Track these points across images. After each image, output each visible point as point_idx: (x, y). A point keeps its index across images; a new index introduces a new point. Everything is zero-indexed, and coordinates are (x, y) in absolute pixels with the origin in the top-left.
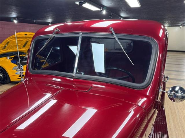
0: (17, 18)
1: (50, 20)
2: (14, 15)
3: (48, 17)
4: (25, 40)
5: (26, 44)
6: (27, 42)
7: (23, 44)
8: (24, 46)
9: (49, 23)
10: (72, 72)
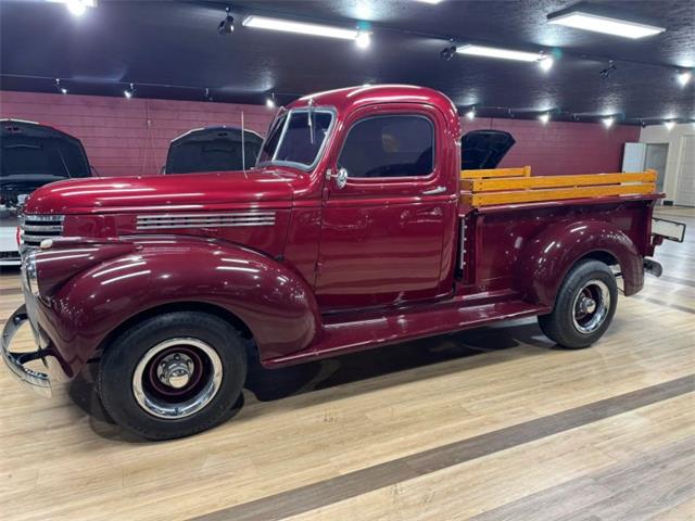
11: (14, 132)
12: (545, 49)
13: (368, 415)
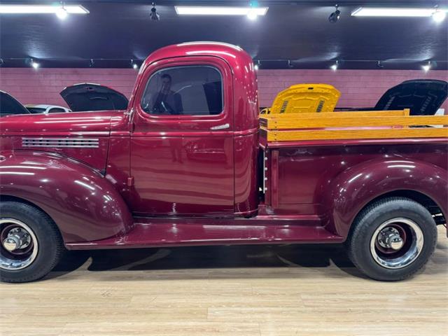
4: (315, 99)
6: (322, 102)
11: (89, 90)
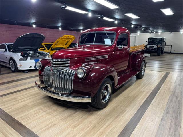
0: (62, 27)
1: (81, 28)
2: (60, 24)
3: (81, 25)
4: (67, 40)
5: (67, 43)
6: (68, 41)
7: (66, 43)
8: (66, 44)
9: (81, 29)
10: (93, 43)
12: (116, 19)
13: (130, 95)
